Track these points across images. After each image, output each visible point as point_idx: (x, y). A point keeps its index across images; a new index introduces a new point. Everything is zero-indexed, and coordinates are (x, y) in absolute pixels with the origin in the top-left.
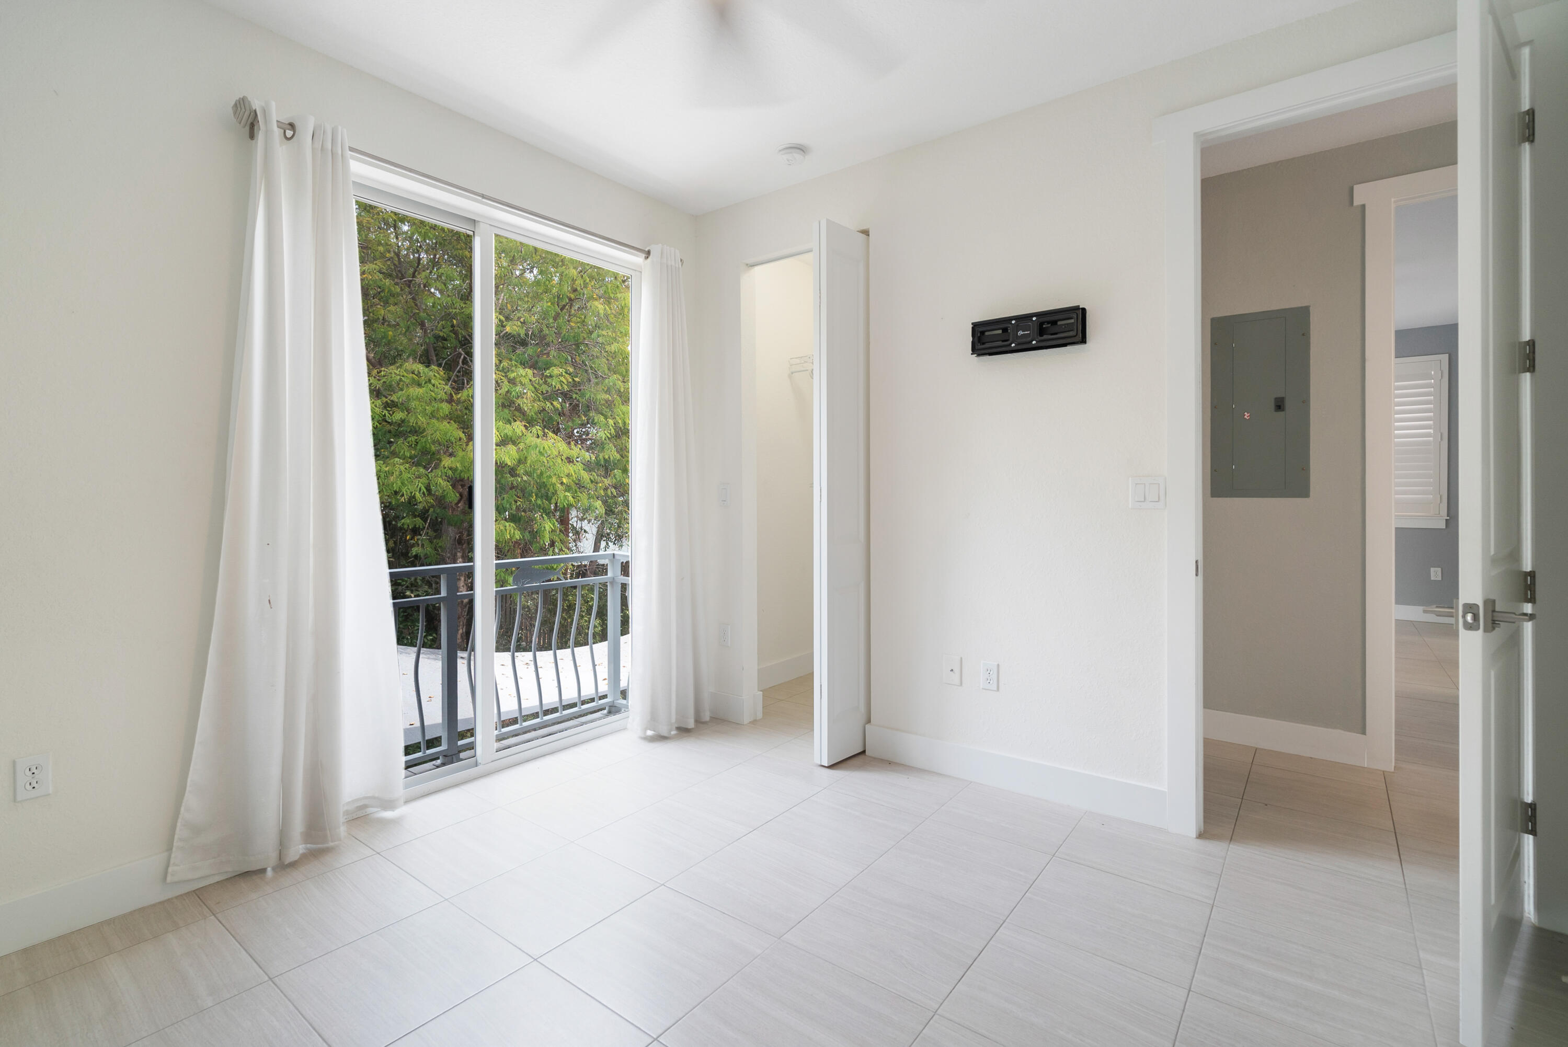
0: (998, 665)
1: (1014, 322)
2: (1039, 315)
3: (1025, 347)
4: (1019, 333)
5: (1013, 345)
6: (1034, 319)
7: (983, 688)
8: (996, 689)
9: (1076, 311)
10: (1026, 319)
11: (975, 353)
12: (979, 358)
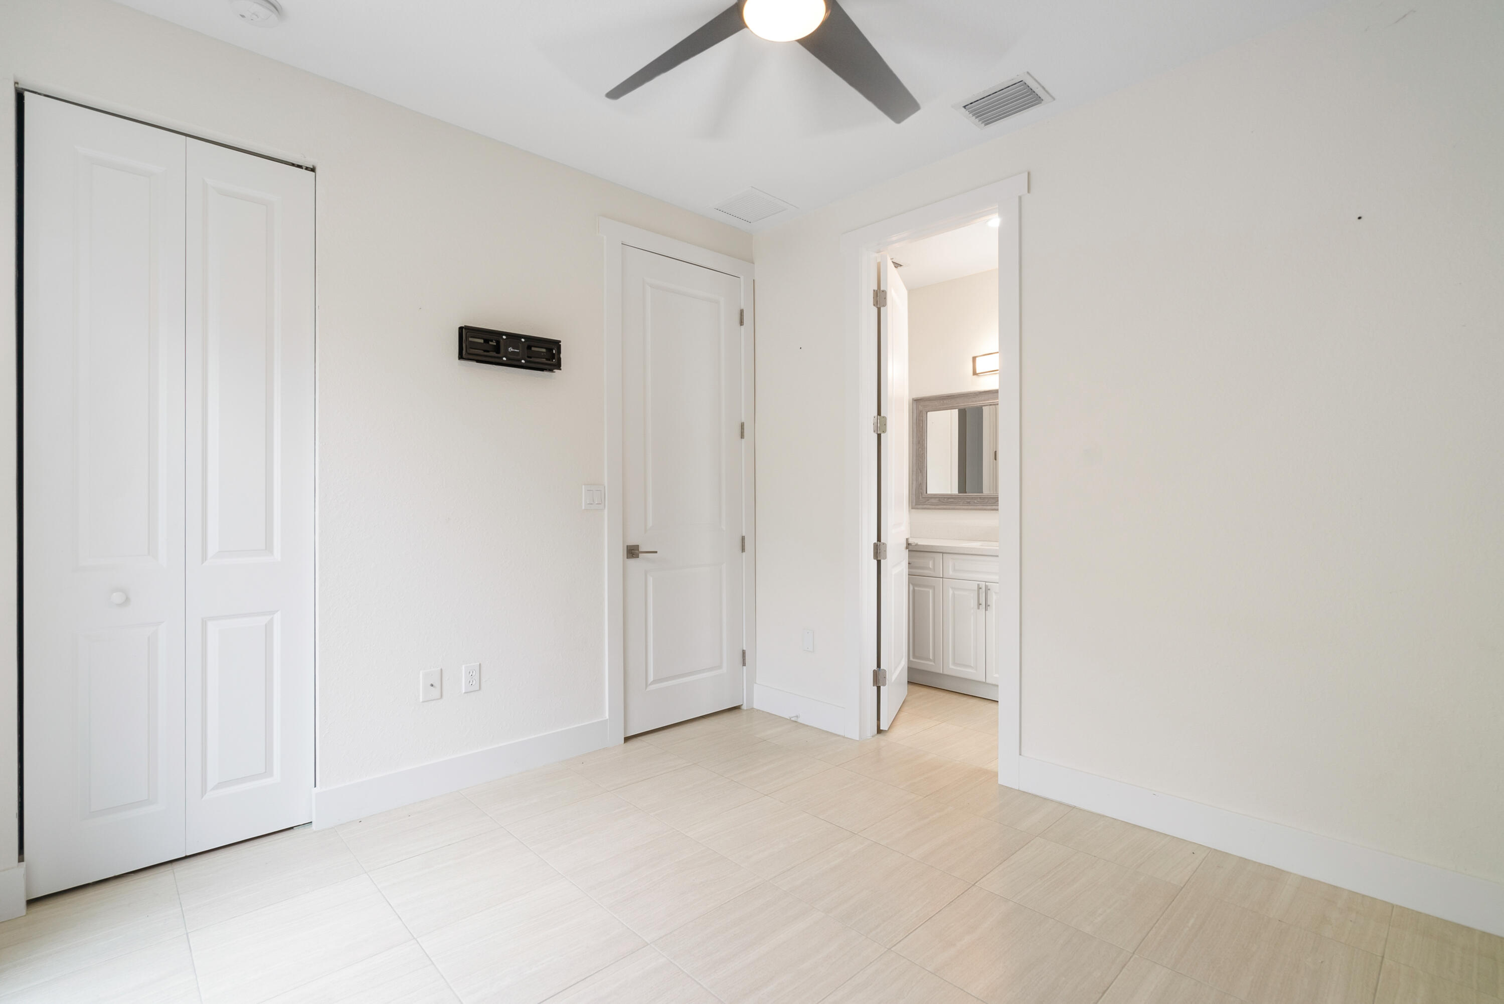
0: (480, 665)
1: (504, 337)
2: (528, 338)
3: (513, 363)
4: (510, 349)
5: (504, 359)
6: (523, 340)
7: (465, 693)
8: (478, 688)
9: (557, 344)
10: (514, 338)
11: (464, 356)
12: (463, 362)
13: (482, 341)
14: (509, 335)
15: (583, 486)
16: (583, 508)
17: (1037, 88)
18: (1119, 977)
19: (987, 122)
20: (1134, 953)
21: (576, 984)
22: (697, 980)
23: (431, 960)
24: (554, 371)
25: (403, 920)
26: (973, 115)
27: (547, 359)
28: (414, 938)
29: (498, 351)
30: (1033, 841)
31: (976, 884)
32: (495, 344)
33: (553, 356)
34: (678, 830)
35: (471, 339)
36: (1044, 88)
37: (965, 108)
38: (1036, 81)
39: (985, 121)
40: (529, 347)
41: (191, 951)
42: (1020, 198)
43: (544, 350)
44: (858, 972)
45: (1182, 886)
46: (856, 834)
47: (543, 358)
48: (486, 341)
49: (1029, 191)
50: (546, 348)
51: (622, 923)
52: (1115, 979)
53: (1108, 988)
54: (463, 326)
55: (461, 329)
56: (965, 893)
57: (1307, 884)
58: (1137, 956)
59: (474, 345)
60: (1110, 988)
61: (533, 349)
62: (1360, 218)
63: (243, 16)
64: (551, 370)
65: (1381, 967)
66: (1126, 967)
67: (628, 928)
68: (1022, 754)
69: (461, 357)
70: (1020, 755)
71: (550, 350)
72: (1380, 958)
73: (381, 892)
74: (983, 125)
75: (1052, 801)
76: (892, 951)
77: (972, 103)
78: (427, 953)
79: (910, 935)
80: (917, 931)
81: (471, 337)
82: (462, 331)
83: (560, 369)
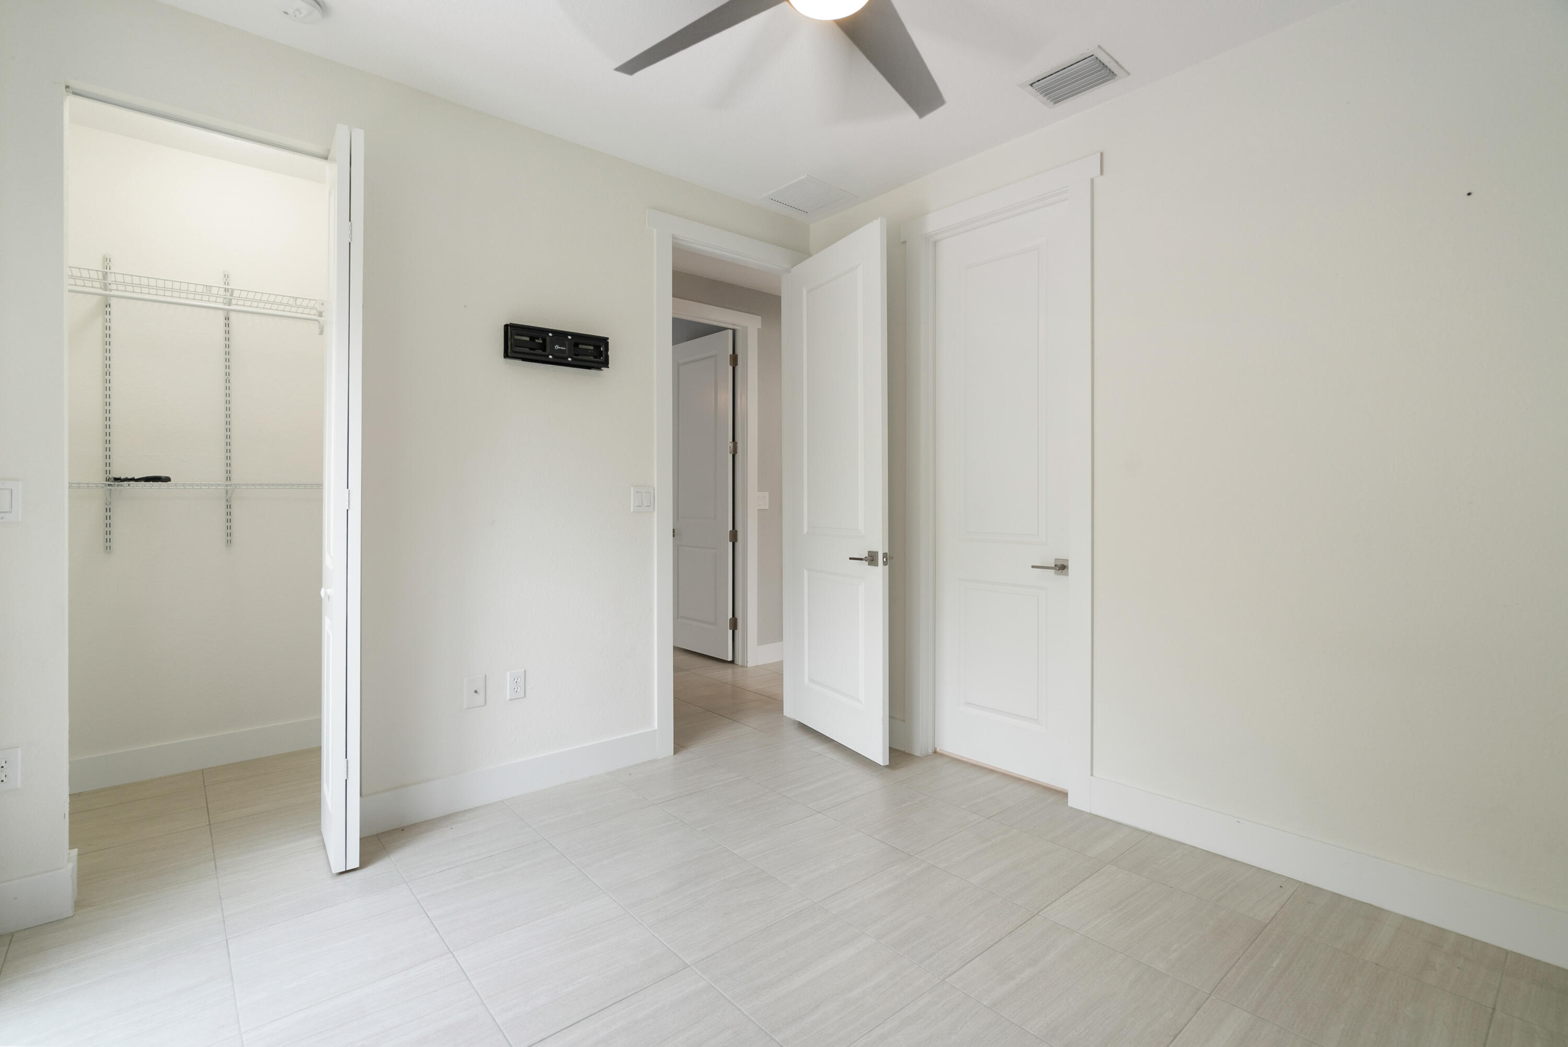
0: (525, 671)
1: (550, 335)
2: (574, 335)
3: (560, 361)
4: (556, 346)
5: (550, 357)
6: (570, 337)
7: (509, 700)
8: (523, 696)
9: (604, 341)
10: (560, 335)
11: (509, 354)
12: (509, 360)
13: (528, 339)
14: (557, 333)
15: (632, 488)
16: (632, 510)
17: (1110, 63)
18: (1193, 1019)
19: (1056, 101)
20: (1210, 994)
21: (612, 1005)
22: (737, 1005)
23: (466, 975)
24: (602, 369)
25: (440, 933)
26: (1041, 93)
27: (595, 357)
28: (450, 952)
29: (544, 350)
30: (1104, 868)
31: (1040, 913)
32: (541, 342)
33: (600, 354)
34: (726, 847)
35: (516, 337)
36: (1117, 63)
37: (1032, 86)
38: (1108, 54)
39: (1055, 99)
40: (576, 345)
41: (229, 958)
42: (1092, 181)
43: (592, 348)
44: (909, 1004)
45: (1268, 922)
46: (913, 856)
47: (592, 356)
48: (532, 339)
49: (1102, 173)
50: (594, 346)
51: (663, 943)
52: (1189, 1021)
53: (1181, 1031)
54: (509, 323)
55: (506, 326)
56: (1027, 923)
57: (1409, 926)
58: (1214, 998)
59: (519, 344)
60: (1184, 1030)
61: (580, 346)
62: (1469, 194)
63: (286, 13)
64: (599, 368)
65: (1491, 1020)
66: (1202, 1009)
67: (669, 949)
68: (1094, 775)
69: (506, 355)
70: (1092, 775)
71: (597, 347)
72: (1490, 1010)
73: (420, 904)
74: (1052, 103)
75: (1126, 826)
76: (946, 982)
77: (1039, 81)
78: (463, 968)
79: (967, 966)
80: (973, 961)
81: (517, 335)
82: (507, 329)
83: (608, 367)
